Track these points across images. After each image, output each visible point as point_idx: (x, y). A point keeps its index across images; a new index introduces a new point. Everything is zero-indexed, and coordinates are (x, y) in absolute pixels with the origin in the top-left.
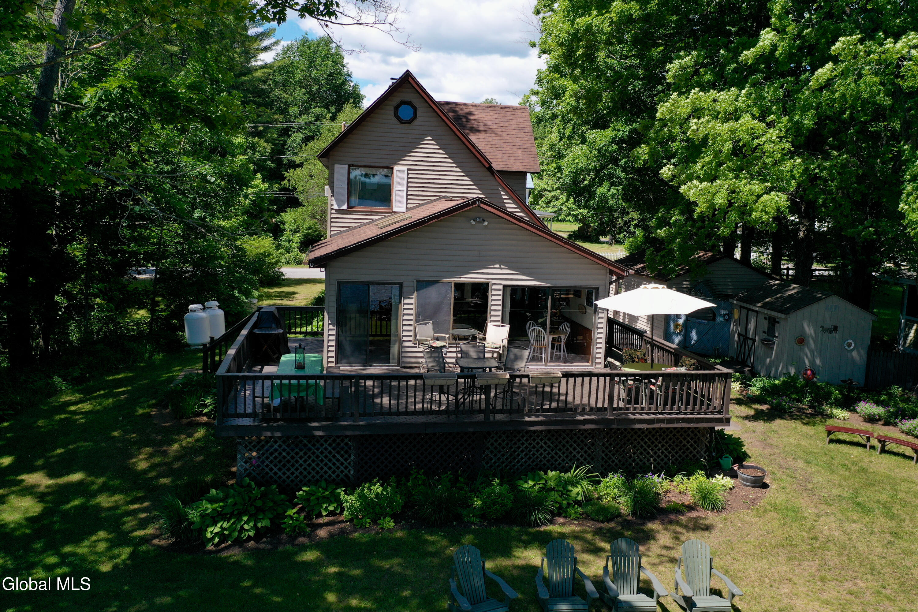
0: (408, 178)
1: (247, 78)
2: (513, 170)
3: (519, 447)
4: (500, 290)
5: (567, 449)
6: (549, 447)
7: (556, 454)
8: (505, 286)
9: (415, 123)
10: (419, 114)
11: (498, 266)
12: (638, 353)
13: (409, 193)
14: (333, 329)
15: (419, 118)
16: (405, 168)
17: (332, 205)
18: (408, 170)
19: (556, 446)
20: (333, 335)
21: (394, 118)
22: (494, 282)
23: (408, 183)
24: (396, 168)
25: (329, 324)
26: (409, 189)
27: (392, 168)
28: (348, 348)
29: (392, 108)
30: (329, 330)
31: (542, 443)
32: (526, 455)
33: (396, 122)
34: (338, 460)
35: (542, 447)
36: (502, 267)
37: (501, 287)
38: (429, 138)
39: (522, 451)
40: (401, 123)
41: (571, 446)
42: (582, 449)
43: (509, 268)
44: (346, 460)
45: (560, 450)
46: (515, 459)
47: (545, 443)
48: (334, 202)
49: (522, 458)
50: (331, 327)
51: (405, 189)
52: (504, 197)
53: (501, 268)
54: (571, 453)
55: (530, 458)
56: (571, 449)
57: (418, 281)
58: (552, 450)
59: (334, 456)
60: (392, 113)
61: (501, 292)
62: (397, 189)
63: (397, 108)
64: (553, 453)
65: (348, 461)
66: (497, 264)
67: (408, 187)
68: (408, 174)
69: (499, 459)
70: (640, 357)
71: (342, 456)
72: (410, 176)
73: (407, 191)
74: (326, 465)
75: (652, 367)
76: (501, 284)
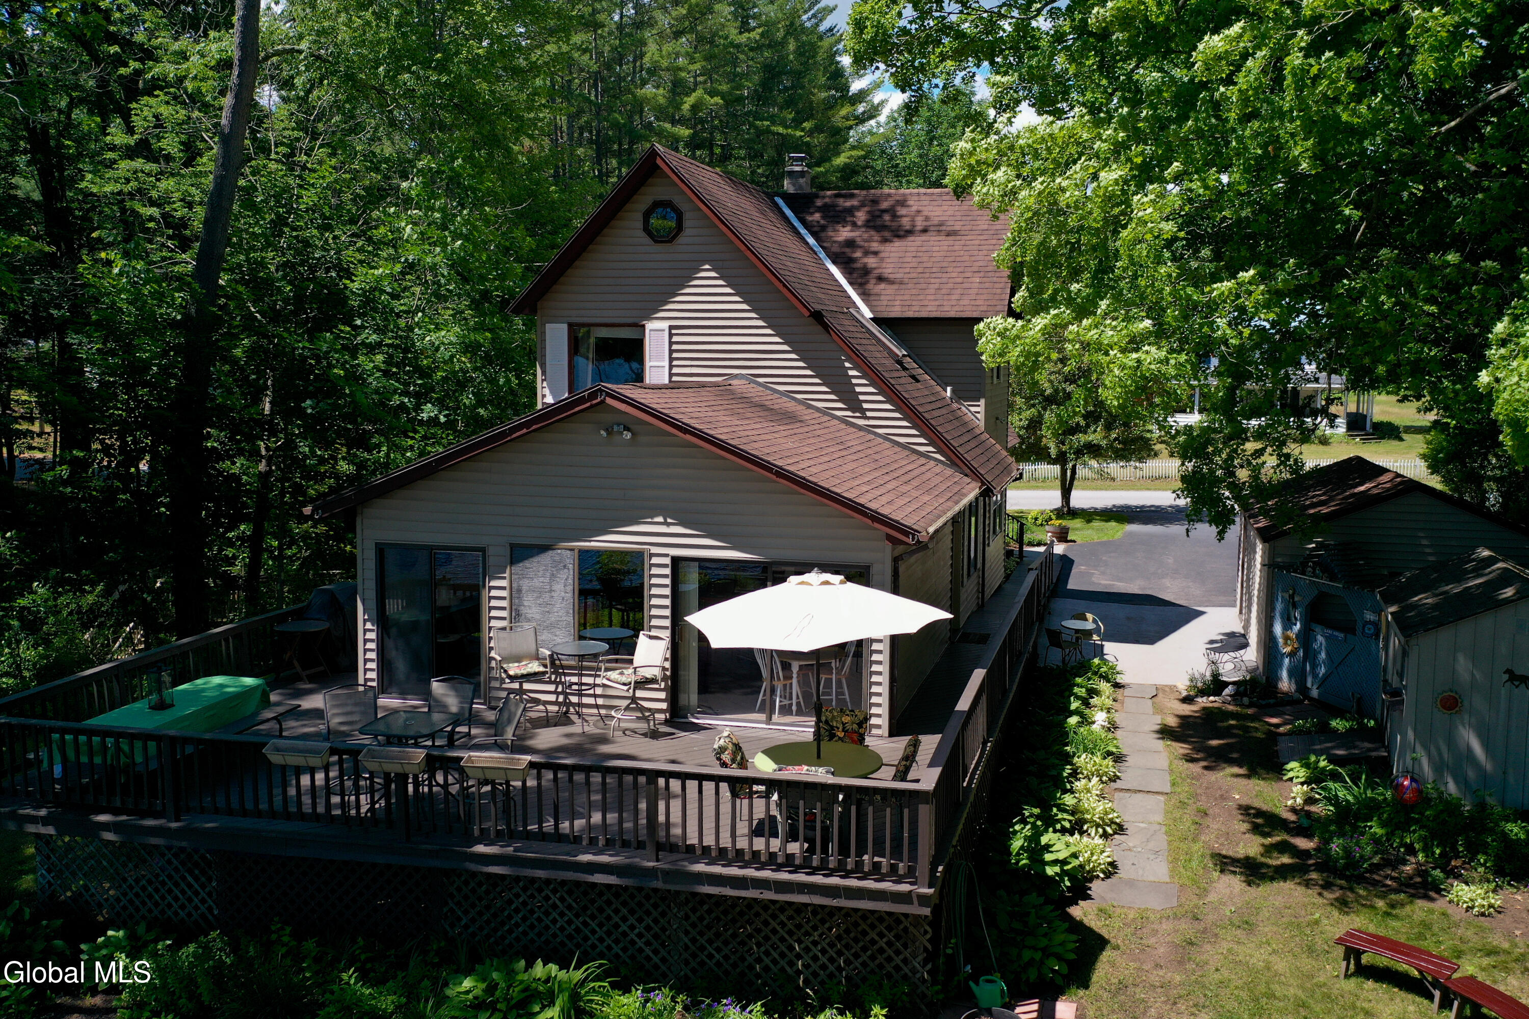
0: (671, 343)
1: (822, 169)
2: (952, 314)
3: (510, 902)
4: (665, 566)
5: (609, 918)
6: (570, 907)
7: (585, 924)
8: (676, 561)
9: (681, 239)
10: (687, 223)
11: (660, 519)
12: (846, 719)
13: (675, 370)
14: (372, 630)
15: (687, 232)
16: (665, 325)
17: (544, 396)
18: (671, 328)
19: (585, 908)
20: (372, 641)
21: (643, 234)
22: (654, 550)
23: (671, 351)
24: (650, 326)
25: (365, 621)
26: (675, 363)
27: (644, 326)
28: (401, 666)
29: (639, 216)
30: (365, 631)
31: (554, 899)
32: (524, 919)
33: (648, 240)
34: (190, 886)
35: (555, 906)
36: (669, 520)
37: (668, 561)
38: (707, 267)
39: (517, 911)
40: (656, 242)
41: (616, 911)
42: (640, 920)
43: (681, 524)
44: (203, 887)
45: (593, 917)
46: (503, 924)
47: (562, 899)
48: (547, 391)
49: (517, 925)
50: (369, 626)
51: (666, 363)
52: (851, 373)
53: (665, 523)
54: (617, 926)
55: (532, 927)
56: (616, 919)
57: (513, 547)
58: (577, 916)
59: (184, 878)
60: (640, 225)
61: (668, 571)
62: (652, 364)
63: (647, 215)
64: (578, 923)
65: (207, 890)
66: (657, 515)
67: (671, 359)
68: (671, 335)
69: (473, 920)
70: (848, 727)
71: (197, 879)
72: (675, 339)
73: (671, 367)
74: (170, 891)
75: (819, 756)
76: (666, 555)
